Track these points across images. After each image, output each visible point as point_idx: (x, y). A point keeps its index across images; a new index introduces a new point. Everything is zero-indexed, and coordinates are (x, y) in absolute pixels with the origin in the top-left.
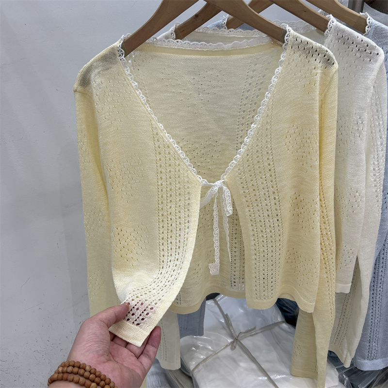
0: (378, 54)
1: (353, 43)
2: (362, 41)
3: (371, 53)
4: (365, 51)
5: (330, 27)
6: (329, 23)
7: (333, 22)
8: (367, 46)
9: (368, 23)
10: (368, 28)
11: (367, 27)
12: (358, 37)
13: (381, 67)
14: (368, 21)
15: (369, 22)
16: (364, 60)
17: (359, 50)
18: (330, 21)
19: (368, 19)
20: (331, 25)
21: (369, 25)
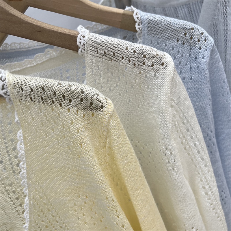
0: (163, 64)
1: (123, 58)
2: (135, 52)
3: (153, 65)
4: (144, 64)
5: (82, 44)
6: (78, 40)
7: (84, 37)
8: (145, 56)
9: (136, 19)
10: (139, 25)
11: (137, 24)
12: (127, 49)
13: (173, 79)
14: (135, 17)
15: (138, 18)
16: (146, 76)
17: (135, 65)
18: (79, 37)
19: (134, 14)
20: (82, 42)
21: (138, 21)
